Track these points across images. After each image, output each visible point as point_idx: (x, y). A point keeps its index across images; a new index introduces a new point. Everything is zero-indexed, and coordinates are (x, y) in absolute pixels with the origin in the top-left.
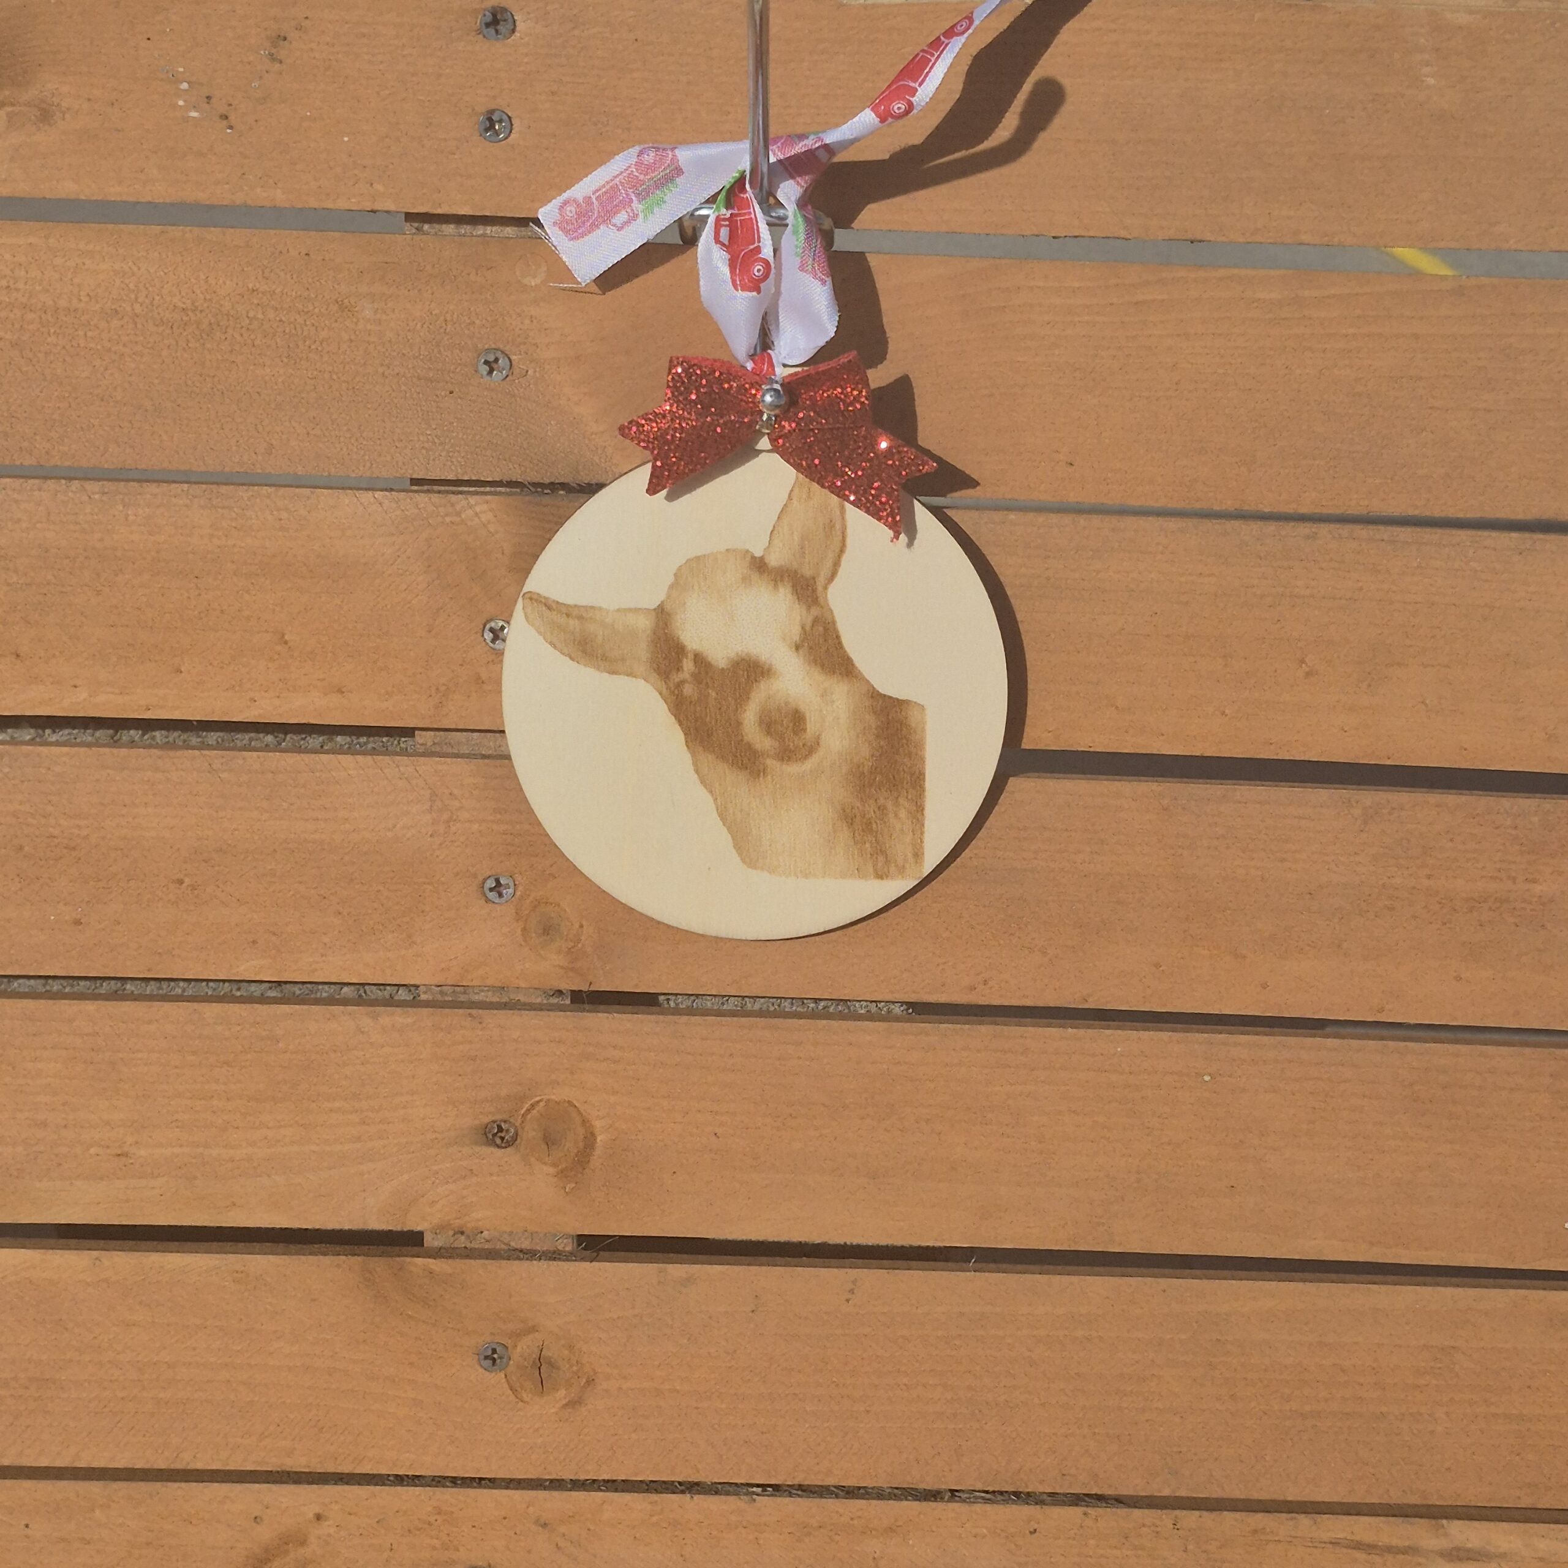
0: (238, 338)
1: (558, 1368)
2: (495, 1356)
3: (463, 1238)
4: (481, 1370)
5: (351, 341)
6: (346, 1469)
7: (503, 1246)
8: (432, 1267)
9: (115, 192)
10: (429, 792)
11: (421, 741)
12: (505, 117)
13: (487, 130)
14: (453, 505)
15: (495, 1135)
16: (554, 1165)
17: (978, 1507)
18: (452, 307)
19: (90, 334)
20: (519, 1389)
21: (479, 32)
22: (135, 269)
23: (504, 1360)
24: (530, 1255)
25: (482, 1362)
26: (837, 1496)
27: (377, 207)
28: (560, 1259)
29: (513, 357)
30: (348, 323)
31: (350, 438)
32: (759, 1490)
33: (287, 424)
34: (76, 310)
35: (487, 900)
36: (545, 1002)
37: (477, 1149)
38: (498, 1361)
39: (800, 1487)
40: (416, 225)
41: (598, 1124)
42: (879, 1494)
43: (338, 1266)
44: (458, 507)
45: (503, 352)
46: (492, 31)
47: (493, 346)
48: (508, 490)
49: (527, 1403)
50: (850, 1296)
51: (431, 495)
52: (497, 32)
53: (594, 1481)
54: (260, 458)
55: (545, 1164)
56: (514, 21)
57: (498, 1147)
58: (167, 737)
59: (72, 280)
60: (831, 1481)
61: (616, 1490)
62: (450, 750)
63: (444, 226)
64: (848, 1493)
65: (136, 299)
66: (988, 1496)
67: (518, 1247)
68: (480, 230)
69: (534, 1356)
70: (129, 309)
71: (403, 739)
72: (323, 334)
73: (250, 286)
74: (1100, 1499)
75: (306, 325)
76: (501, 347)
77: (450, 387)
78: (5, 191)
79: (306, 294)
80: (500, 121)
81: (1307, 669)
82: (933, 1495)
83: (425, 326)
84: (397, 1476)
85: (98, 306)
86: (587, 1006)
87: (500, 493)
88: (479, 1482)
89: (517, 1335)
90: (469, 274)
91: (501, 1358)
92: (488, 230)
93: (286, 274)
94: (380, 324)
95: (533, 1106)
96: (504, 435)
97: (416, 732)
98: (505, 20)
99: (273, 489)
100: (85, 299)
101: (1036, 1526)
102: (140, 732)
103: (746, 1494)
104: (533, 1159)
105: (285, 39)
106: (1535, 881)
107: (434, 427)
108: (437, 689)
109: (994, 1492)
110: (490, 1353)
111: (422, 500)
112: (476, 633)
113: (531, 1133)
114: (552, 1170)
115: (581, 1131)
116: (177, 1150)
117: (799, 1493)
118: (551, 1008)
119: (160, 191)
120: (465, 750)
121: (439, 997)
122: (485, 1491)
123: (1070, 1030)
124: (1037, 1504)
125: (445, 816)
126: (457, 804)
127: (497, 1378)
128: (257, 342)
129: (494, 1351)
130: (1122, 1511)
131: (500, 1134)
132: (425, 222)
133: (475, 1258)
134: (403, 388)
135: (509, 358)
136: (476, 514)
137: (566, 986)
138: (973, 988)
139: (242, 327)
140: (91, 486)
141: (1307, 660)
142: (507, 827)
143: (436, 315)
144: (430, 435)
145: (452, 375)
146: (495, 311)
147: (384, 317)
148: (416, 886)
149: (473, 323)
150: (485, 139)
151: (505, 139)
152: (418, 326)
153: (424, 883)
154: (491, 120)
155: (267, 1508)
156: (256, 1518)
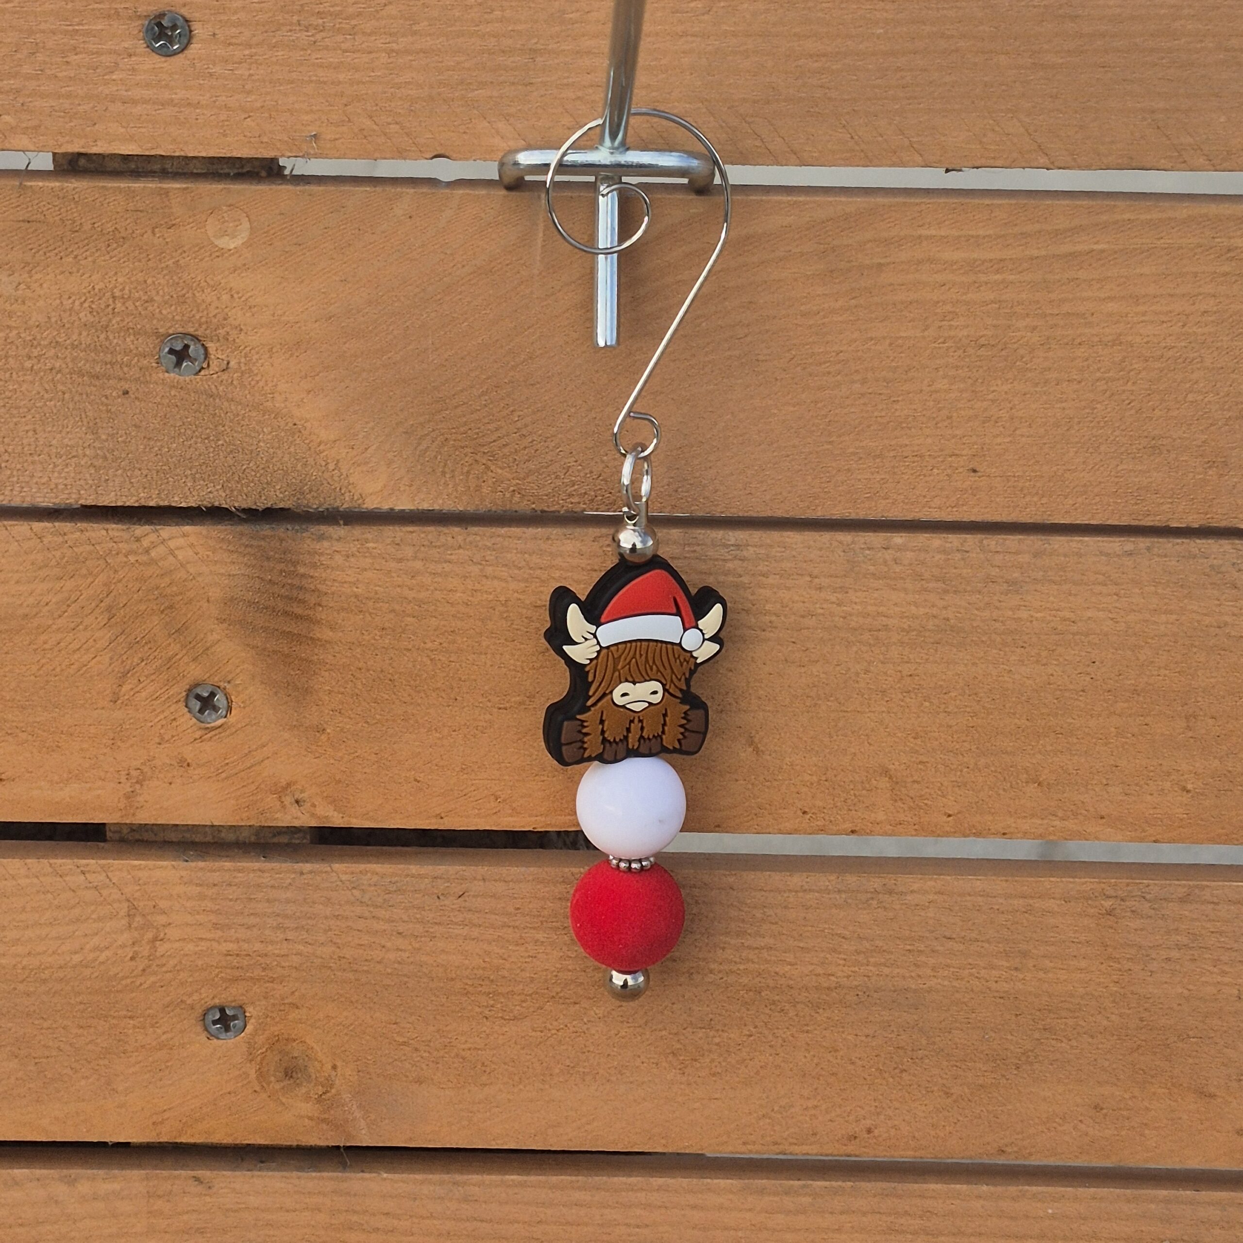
10: (126, 905)
12: (181, 20)
13: (155, 39)
14: (138, 540)
18: (121, 279)
29: (209, 345)
35: (211, 1034)
44: (146, 543)
45: (195, 338)
47: (180, 330)
76: (191, 330)
77: (126, 387)
83: (86, 305)
90: (142, 235)
94: (24, 303)
107: (104, 437)
108: (128, 774)
111: (97, 531)
112: (177, 701)
126: (162, 919)
134: (60, 387)
135: (203, 345)
136: (172, 552)
142: (232, 946)
143: (100, 290)
144: (99, 448)
145: (126, 369)
146: (181, 284)
147: (28, 293)
148: (114, 1021)
149: (152, 300)
150: (154, 50)
151: (182, 50)
152: (77, 303)
153: (125, 1017)
154: (159, 25)
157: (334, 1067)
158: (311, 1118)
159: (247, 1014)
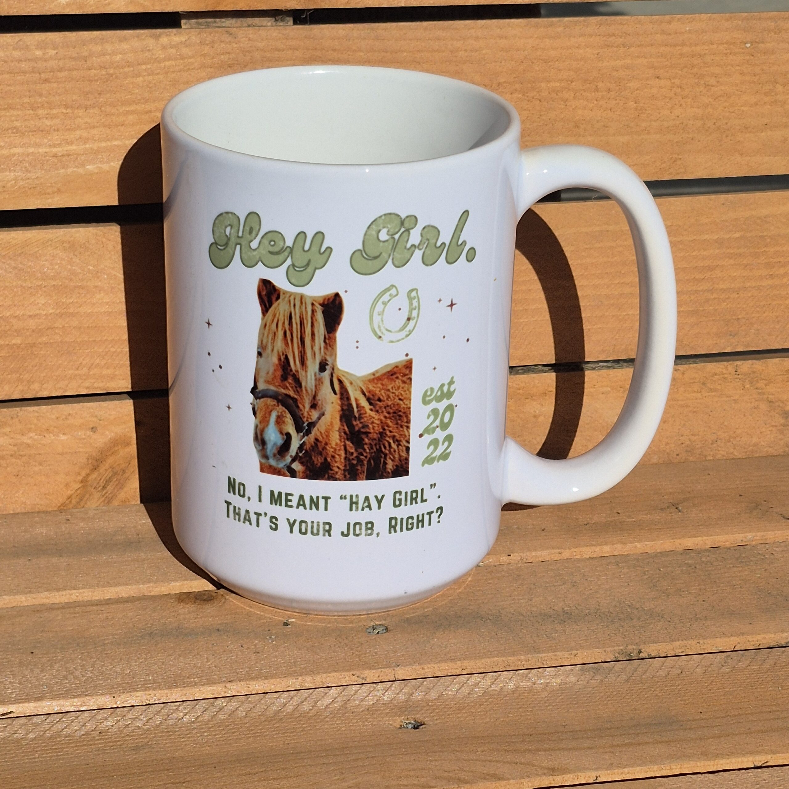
155: (100, 420)
156: (92, 428)
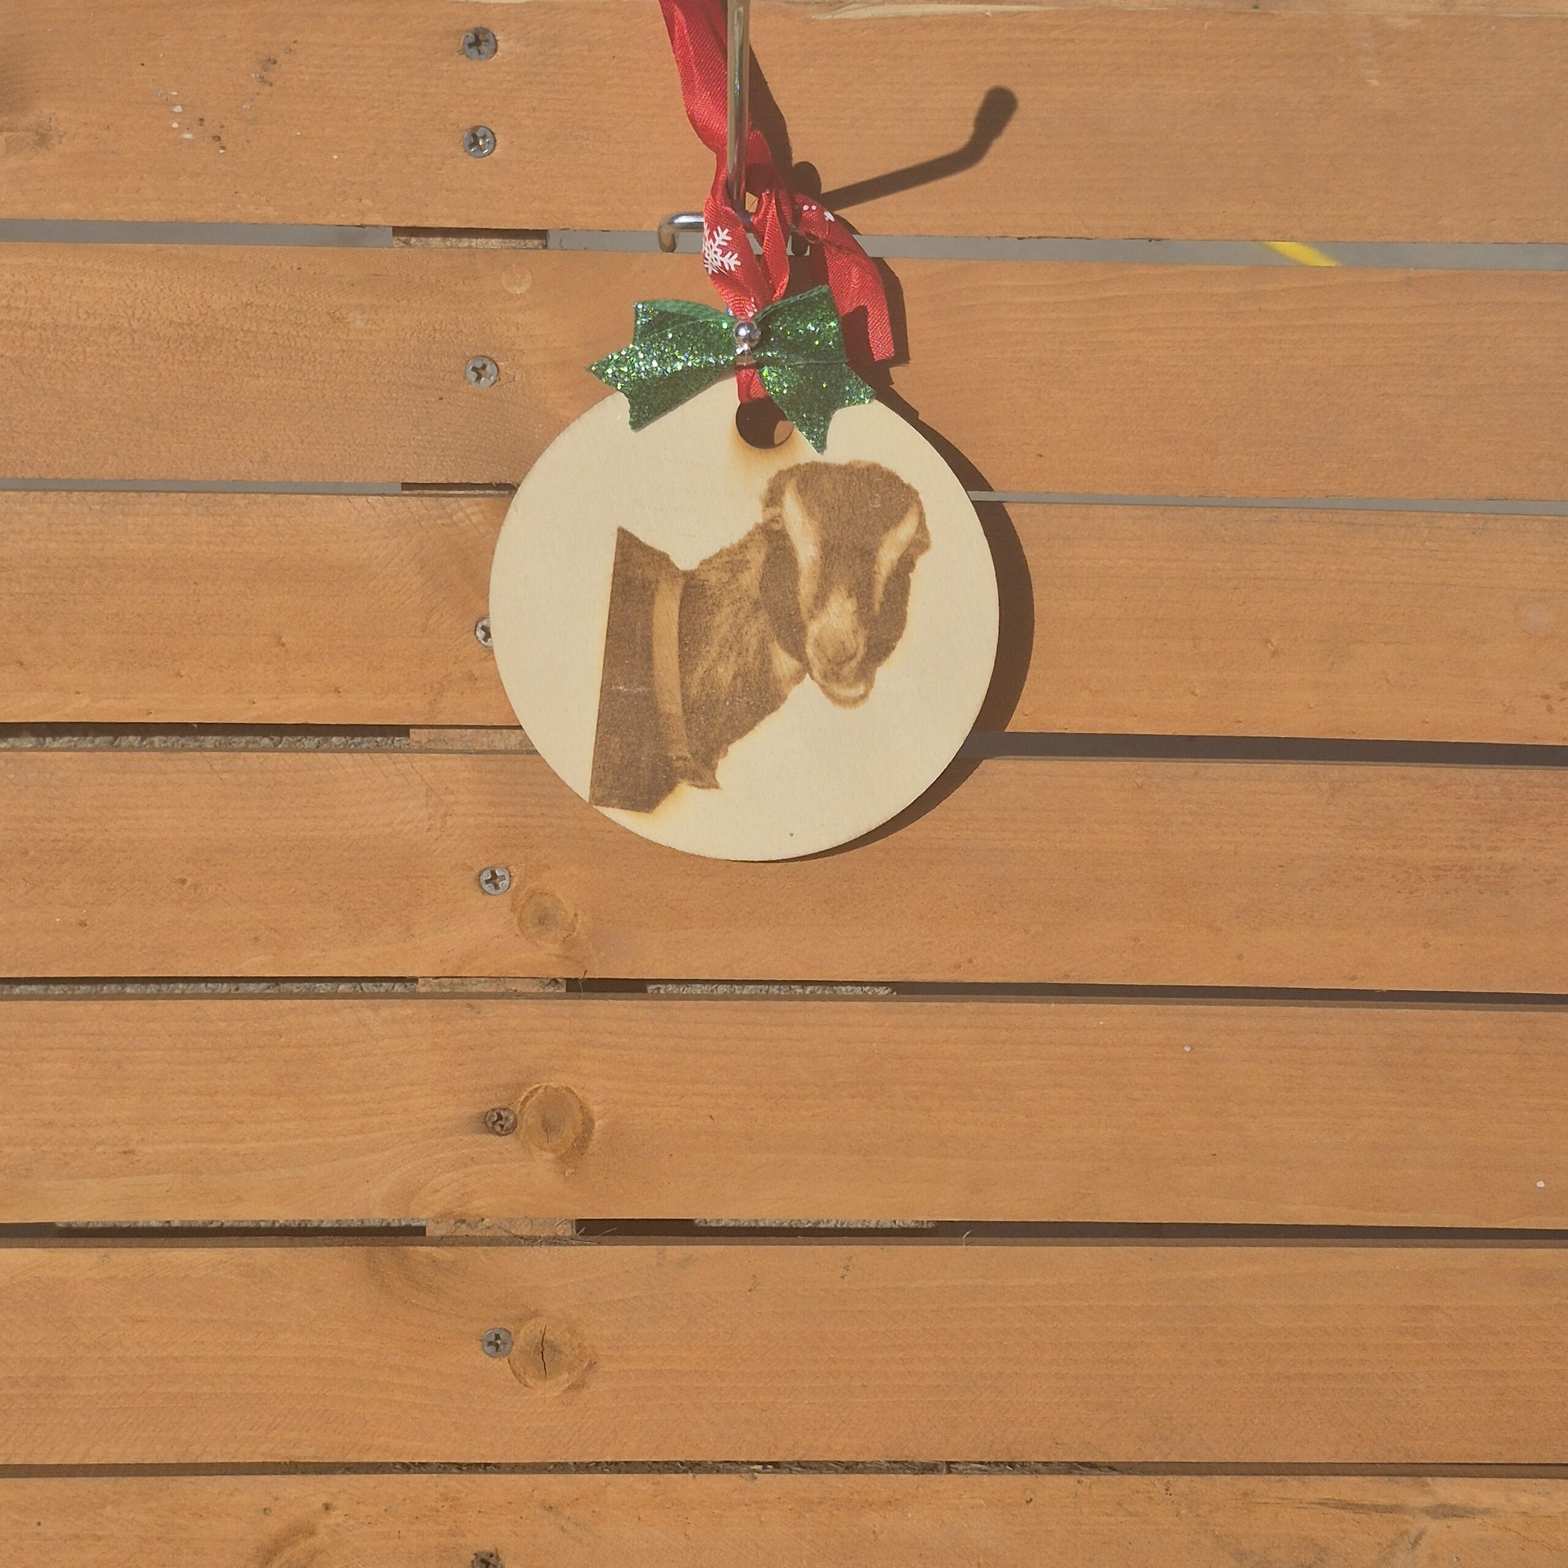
0: (234, 351)
1: (560, 1352)
2: (499, 1342)
3: (464, 1226)
4: (485, 1356)
5: (343, 351)
6: (352, 1458)
7: (505, 1234)
8: (435, 1254)
9: (109, 211)
10: (424, 788)
11: (416, 739)
12: (489, 134)
13: (471, 145)
14: (443, 508)
15: (494, 1123)
16: (554, 1151)
17: (974, 1478)
18: (440, 316)
19: (88, 349)
20: (522, 1374)
21: (462, 52)
22: (132, 287)
23: (508, 1346)
24: (532, 1241)
25: (486, 1348)
26: (836, 1472)
27: (365, 222)
28: (560, 1244)
29: (501, 364)
30: (339, 334)
31: (344, 444)
32: (760, 1467)
33: (282, 432)
34: (75, 327)
35: (484, 892)
36: (541, 991)
37: (478, 1137)
38: (501, 1347)
39: (799, 1464)
40: (403, 238)
41: (596, 1109)
42: (876, 1468)
43: (343, 1257)
44: (450, 510)
45: (491, 359)
46: (474, 50)
47: (481, 353)
48: (497, 492)
49: (532, 1388)
50: (845, 1272)
51: (424, 499)
52: (479, 52)
53: (598, 1463)
54: (256, 466)
55: (545, 1150)
56: (496, 41)
57: (498, 1134)
58: (165, 742)
59: (70, 297)
60: (830, 1457)
61: (619, 1472)
62: (444, 747)
63: (431, 239)
64: (847, 1468)
65: (134, 314)
66: (984, 1467)
67: (519, 1234)
68: (465, 242)
69: (537, 1341)
70: (126, 325)
71: (397, 739)
72: (316, 345)
73: (245, 300)
74: (1092, 1466)
75: (299, 337)
76: (488, 354)
77: (441, 394)
78: (4, 213)
79: (298, 307)
80: (484, 137)
81: (1273, 648)
82: (930, 1468)
83: (415, 335)
84: (403, 1464)
85: (97, 323)
86: (582, 994)
87: (490, 496)
88: (484, 1467)
89: (521, 1320)
90: (456, 285)
91: (504, 1344)
92: (475, 242)
93: (279, 288)
94: (371, 334)
95: (531, 1093)
96: (492, 438)
97: (411, 730)
98: (487, 41)
99: (268, 496)
100: (83, 316)
101: (1032, 1496)
102: (139, 738)
103: (747, 1472)
104: (532, 1146)
105: (275, 62)
106: (1496, 849)
107: (424, 432)
108: (432, 687)
109: (989, 1463)
110: (493, 1339)
111: (414, 503)
112: (468, 632)
113: (530, 1119)
114: (551, 1156)
115: (579, 1117)
116: (182, 1146)
117: (799, 1469)
118: (547, 997)
119: (154, 211)
120: (459, 746)
121: (438, 990)
122: (493, 1476)
123: (1053, 1005)
124: (1031, 1473)
125: (442, 811)
126: (452, 798)
127: (500, 1364)
128: (252, 355)
129: (497, 1337)
130: (1115, 1478)
131: (500, 1122)
132: (412, 235)
133: (477, 1246)
134: (394, 395)
135: (496, 365)
136: (467, 515)
137: (561, 973)
138: (958, 966)
139: (237, 340)
140: (91, 497)
141: (1272, 640)
142: (502, 820)
143: (425, 324)
144: (421, 440)
145: (441, 382)
146: (482, 320)
147: (375, 327)
148: (414, 880)
149: (462, 331)
150: (470, 154)
151: (489, 154)
152: (408, 335)
153: (422, 877)
154: (474, 136)
155: (276, 1499)
156: (265, 1509)
157: (576, 915)
158: (557, 956)
159: (512, 874)
